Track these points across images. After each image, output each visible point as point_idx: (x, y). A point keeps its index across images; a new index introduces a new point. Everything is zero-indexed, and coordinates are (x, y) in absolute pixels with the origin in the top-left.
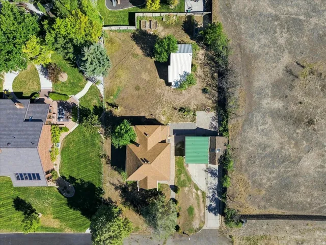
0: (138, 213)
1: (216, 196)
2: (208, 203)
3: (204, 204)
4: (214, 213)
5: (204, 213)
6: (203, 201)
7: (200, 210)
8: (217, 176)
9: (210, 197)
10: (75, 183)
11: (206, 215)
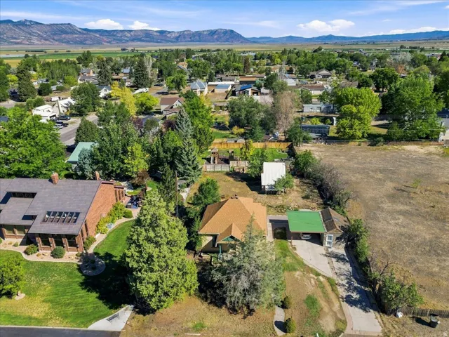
0: (206, 301)
1: (356, 285)
2: (342, 292)
3: (337, 295)
4: (361, 308)
5: (341, 306)
6: (333, 290)
7: (329, 301)
8: (347, 261)
9: (344, 285)
10: (111, 260)
11: (344, 309)
